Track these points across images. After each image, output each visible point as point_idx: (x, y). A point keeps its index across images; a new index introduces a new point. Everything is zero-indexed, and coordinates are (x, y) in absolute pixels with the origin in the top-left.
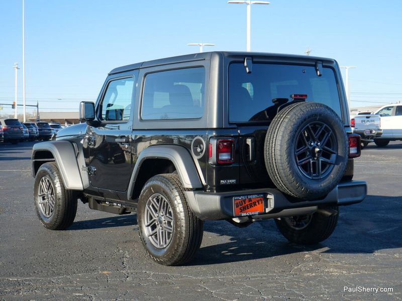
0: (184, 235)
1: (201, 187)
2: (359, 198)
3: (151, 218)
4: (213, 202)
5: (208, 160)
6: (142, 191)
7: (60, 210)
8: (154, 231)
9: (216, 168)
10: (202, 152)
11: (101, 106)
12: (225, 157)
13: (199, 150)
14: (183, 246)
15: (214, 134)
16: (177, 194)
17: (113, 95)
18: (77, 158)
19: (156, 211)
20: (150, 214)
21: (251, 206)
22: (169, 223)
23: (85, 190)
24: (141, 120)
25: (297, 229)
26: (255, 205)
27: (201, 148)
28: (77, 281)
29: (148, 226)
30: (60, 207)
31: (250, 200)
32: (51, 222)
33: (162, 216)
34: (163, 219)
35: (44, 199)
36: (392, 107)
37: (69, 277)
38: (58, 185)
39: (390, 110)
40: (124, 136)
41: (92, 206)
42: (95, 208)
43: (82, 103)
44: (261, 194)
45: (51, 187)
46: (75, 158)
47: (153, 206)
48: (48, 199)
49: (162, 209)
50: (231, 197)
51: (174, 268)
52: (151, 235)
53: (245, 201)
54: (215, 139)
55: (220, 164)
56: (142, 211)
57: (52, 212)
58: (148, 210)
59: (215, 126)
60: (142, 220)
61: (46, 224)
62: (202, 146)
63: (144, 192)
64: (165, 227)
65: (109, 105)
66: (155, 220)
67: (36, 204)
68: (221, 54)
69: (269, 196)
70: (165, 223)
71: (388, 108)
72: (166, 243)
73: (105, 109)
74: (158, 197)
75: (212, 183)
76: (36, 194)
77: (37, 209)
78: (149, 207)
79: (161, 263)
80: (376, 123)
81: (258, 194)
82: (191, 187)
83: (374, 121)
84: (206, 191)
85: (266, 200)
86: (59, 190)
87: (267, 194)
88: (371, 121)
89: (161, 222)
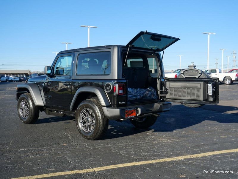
0: (101, 127)
1: (110, 105)
2: (169, 109)
3: (83, 119)
4: (116, 112)
5: (113, 93)
6: (79, 107)
7: (32, 115)
8: (85, 125)
9: (117, 97)
10: (110, 90)
11: (54, 68)
12: (121, 92)
13: (108, 88)
14: (100, 131)
15: (116, 81)
16: (97, 108)
17: (59, 63)
18: (40, 91)
19: (85, 116)
20: (82, 117)
21: (132, 114)
22: (92, 121)
23: (45, 106)
24: (77, 75)
25: (140, 122)
26: (133, 113)
27: (109, 88)
28: (54, 149)
29: (81, 122)
30: (32, 113)
31: (131, 111)
32: (27, 121)
33: (89, 118)
34: (89, 119)
35: (22, 110)
37: (48, 147)
38: (31, 103)
40: (67, 82)
41: (47, 113)
42: (49, 114)
43: (46, 67)
44: (135, 108)
45: (27, 104)
46: (39, 92)
47: (84, 113)
48: (25, 110)
49: (89, 115)
50: (124, 110)
51: (95, 141)
52: (83, 127)
53: (129, 111)
54: (117, 84)
55: (119, 95)
56: (78, 116)
57: (27, 116)
58: (81, 115)
59: (116, 78)
60: (78, 120)
61: (24, 121)
62: (110, 87)
63: (80, 107)
64: (90, 123)
65: (57, 68)
66: (85, 120)
67: (18, 112)
68: (118, 46)
69: (138, 109)
70: (91, 121)
72: (91, 130)
73: (55, 69)
74: (87, 109)
75: (115, 103)
76: (18, 108)
77: (19, 114)
78: (82, 114)
79: (88, 139)
81: (134, 108)
82: (105, 105)
84: (111, 107)
85: (137, 110)
86: (31, 106)
87: (138, 108)
89: (88, 121)
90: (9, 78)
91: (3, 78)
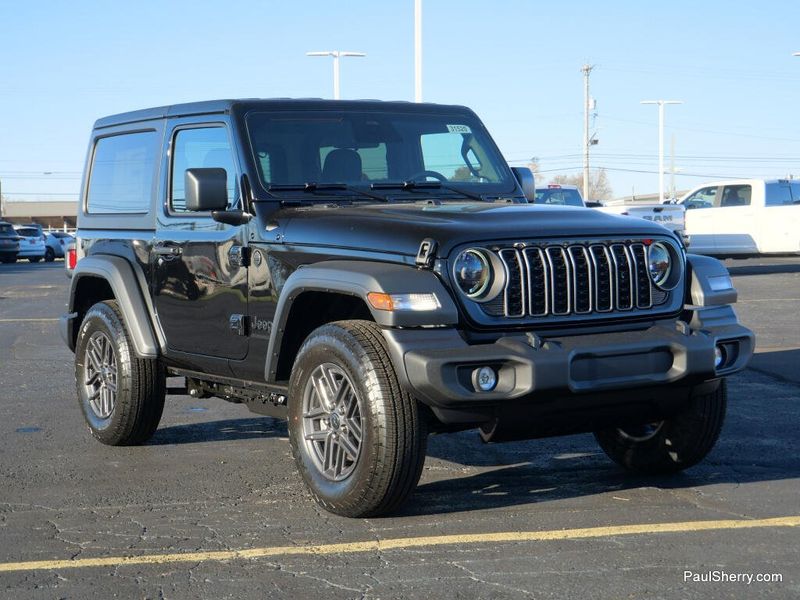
36: (716, 188)
39: (714, 194)
71: (708, 191)
80: (677, 221)
83: (670, 218)
88: (666, 218)
90: (62, 242)
91: (32, 242)
